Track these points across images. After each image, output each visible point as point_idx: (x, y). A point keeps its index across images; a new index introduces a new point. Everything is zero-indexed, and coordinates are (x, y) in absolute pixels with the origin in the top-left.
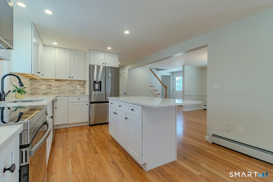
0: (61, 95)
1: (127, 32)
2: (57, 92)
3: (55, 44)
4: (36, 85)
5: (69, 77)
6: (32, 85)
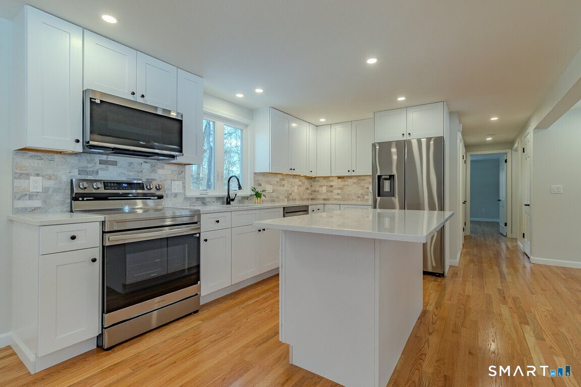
0: (345, 203)
1: (372, 61)
2: (339, 197)
3: (323, 120)
4: (316, 187)
5: (349, 171)
6: (311, 186)
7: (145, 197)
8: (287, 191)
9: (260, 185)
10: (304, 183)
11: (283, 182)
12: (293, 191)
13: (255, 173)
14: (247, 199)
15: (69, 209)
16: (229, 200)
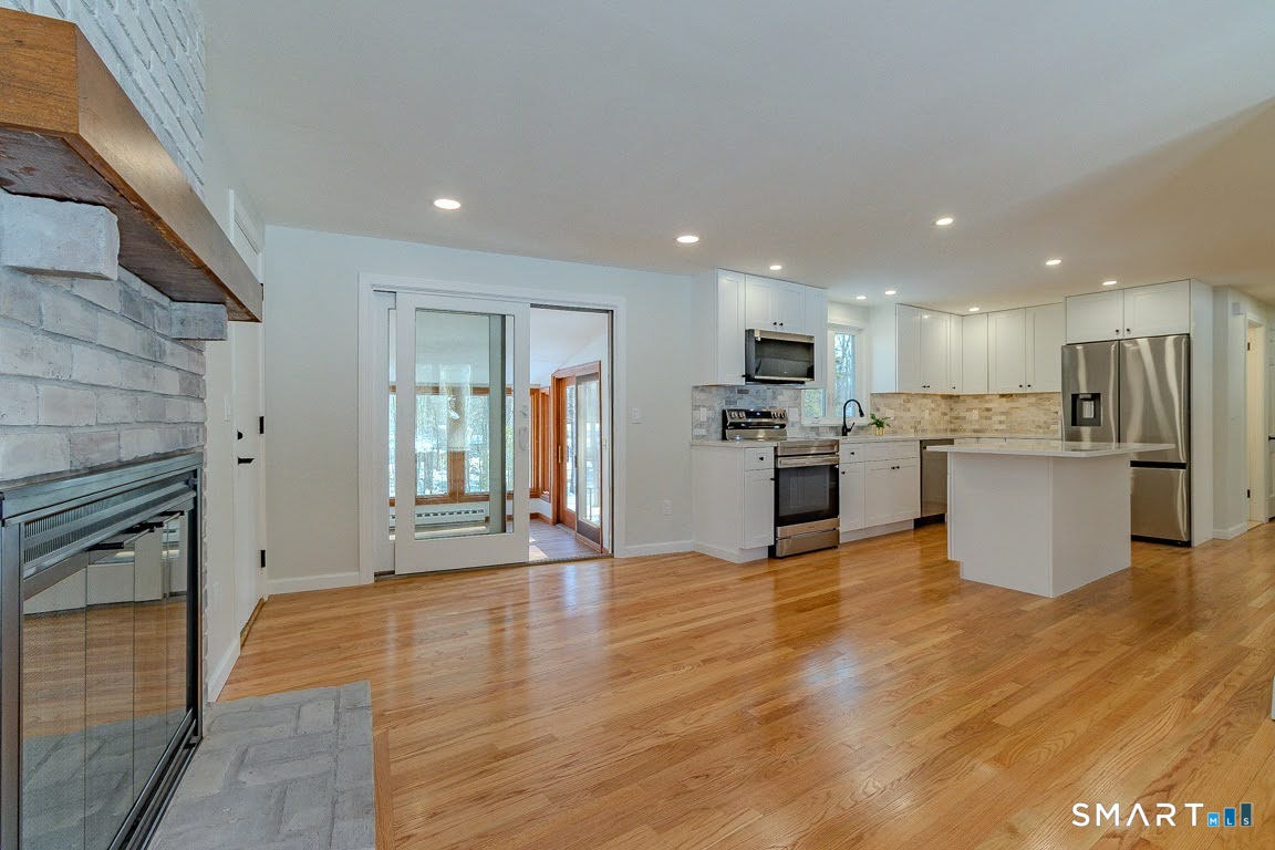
2: (1003, 427)
3: (975, 309)
4: (960, 410)
5: (1021, 386)
6: (952, 410)
7: (770, 426)
8: (914, 417)
9: (878, 410)
10: (939, 405)
11: (909, 406)
12: (923, 418)
13: (872, 394)
15: (720, 437)
16: (845, 430)
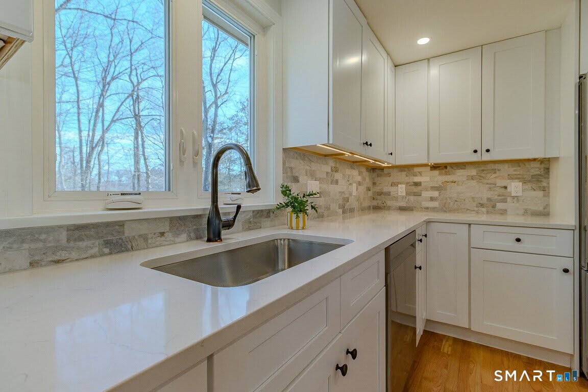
3: (424, 41)
4: (384, 184)
5: (475, 151)
6: (374, 184)
8: (342, 193)
9: (296, 180)
10: (364, 179)
11: (338, 176)
12: (351, 194)
13: (285, 150)
14: (268, 216)
16: (215, 224)
